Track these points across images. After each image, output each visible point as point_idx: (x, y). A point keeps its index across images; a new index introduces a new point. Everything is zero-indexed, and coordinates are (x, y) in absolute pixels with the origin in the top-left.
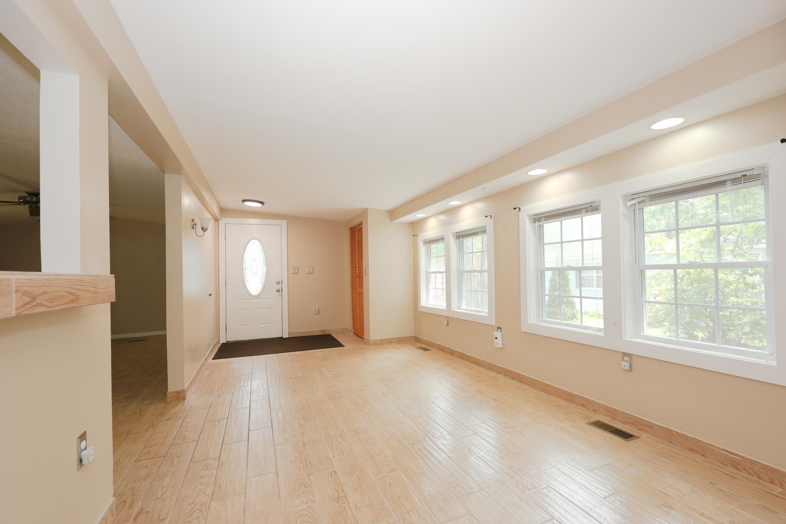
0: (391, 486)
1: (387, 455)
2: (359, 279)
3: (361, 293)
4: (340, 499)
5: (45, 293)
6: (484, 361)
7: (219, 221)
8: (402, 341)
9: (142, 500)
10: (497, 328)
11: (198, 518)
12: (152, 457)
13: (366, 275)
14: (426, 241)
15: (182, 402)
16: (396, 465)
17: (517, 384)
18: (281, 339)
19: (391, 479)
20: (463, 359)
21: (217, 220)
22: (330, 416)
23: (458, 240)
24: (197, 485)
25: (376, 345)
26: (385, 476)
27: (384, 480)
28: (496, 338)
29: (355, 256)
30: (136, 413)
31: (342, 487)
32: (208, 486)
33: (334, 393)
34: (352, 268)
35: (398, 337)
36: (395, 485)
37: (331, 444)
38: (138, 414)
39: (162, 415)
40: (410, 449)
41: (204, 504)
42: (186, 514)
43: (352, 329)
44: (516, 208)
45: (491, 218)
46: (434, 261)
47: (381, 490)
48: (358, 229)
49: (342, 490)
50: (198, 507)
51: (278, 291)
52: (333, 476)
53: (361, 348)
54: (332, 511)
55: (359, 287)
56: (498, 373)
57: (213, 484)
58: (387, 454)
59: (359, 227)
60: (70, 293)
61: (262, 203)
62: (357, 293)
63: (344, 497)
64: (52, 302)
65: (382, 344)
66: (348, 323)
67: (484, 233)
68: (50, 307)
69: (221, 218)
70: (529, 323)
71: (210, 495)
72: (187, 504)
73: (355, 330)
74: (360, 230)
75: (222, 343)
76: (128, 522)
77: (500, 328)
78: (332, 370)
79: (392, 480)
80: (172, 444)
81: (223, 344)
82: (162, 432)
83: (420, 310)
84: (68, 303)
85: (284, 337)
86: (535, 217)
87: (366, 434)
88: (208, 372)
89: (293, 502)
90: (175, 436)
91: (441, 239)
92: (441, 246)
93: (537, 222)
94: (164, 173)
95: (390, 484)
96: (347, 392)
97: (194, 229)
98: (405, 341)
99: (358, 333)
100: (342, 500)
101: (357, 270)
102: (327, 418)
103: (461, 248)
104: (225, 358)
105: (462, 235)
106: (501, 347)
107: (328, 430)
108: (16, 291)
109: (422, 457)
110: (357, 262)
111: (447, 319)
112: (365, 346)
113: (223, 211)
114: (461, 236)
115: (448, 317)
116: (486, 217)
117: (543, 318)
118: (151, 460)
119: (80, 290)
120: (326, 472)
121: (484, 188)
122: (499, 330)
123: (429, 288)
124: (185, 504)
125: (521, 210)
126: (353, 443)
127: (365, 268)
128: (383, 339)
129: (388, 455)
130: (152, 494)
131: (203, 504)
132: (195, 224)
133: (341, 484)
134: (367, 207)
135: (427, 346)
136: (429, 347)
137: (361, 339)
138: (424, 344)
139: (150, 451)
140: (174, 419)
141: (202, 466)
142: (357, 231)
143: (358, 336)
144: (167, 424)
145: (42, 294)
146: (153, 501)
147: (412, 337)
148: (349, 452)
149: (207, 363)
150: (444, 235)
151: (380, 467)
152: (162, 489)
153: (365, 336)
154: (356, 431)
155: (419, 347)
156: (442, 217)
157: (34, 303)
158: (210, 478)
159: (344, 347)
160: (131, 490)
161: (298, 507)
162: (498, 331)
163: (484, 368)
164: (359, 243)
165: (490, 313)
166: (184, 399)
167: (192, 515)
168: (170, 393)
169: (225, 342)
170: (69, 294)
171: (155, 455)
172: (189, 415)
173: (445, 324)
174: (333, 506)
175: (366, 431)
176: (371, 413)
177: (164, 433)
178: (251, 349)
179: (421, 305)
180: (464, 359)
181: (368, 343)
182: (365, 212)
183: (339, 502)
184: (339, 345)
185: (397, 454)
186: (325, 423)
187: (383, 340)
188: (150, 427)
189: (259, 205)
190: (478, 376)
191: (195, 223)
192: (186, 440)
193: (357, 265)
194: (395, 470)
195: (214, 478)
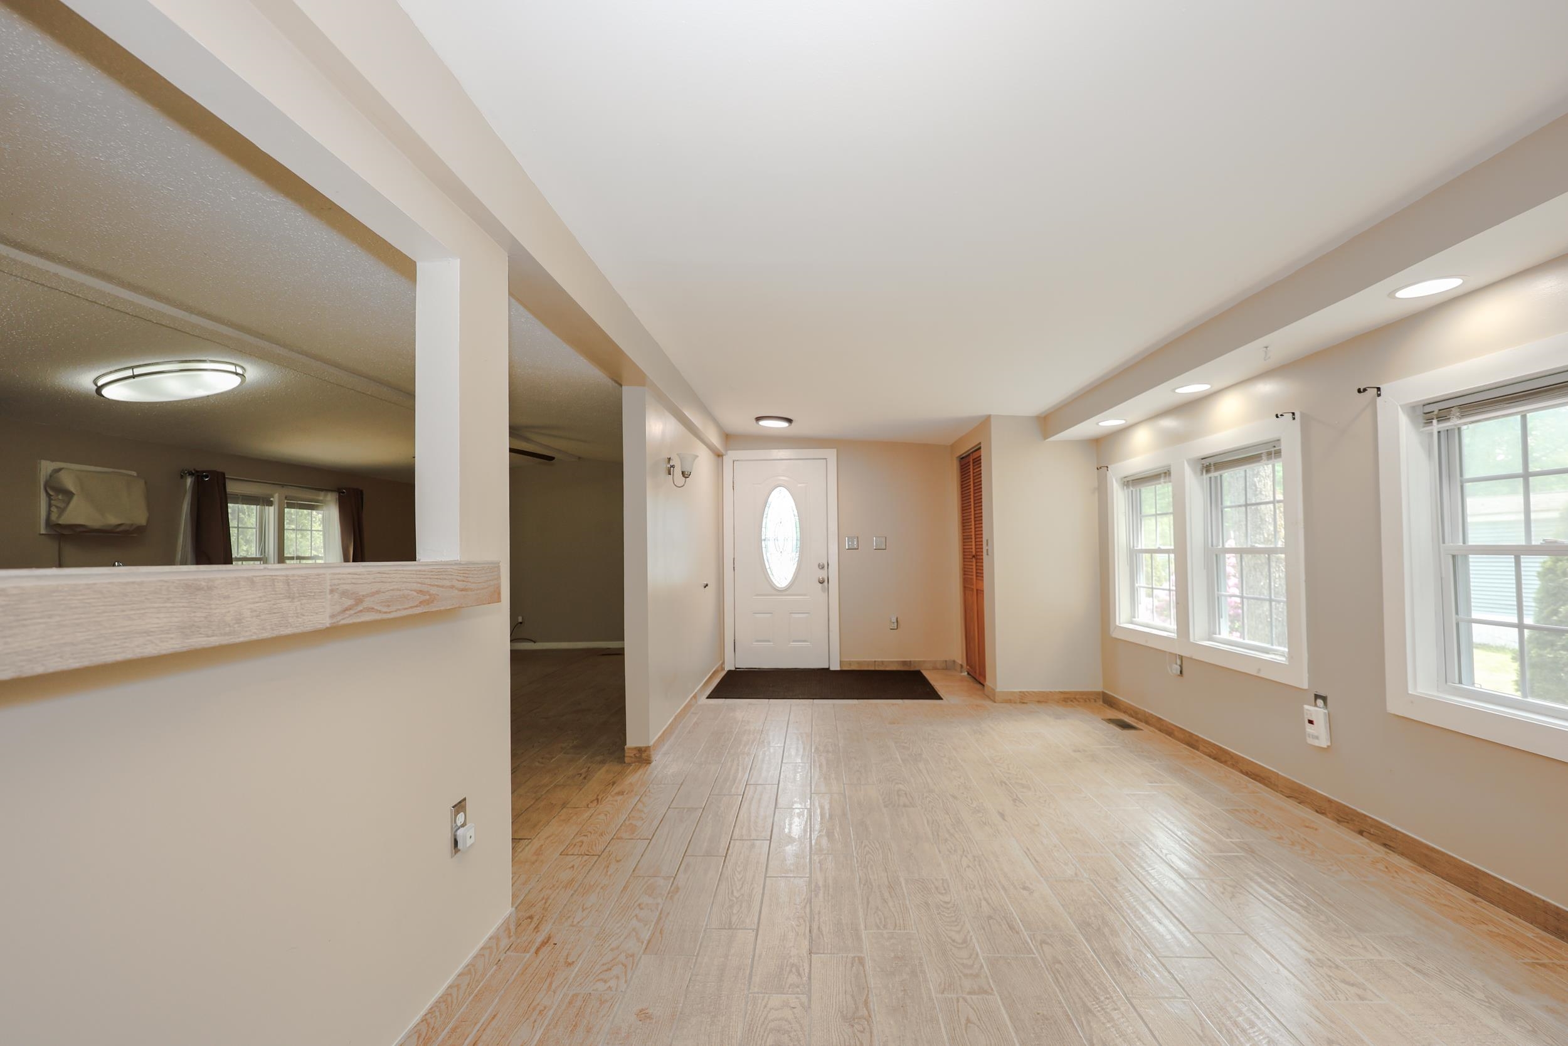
0: (969, 1025)
1: (977, 954)
2: (976, 562)
3: (981, 590)
4: (856, 1021)
5: (378, 592)
6: (1278, 774)
7: (724, 457)
8: (1072, 701)
9: (553, 921)
10: (1313, 698)
11: (618, 977)
12: (583, 853)
13: (988, 554)
14: (1128, 479)
15: (646, 766)
16: (991, 981)
17: (1376, 851)
18: (826, 670)
19: (973, 1009)
20: (1221, 762)
21: (719, 455)
22: (880, 841)
23: (1206, 477)
24: (631, 917)
25: (1011, 702)
26: (961, 1000)
27: (958, 1008)
28: (1311, 722)
29: (968, 514)
30: (581, 774)
31: (868, 995)
32: (645, 925)
33: (899, 795)
34: (964, 539)
35: (1061, 690)
36: (978, 1027)
37: (868, 899)
38: (583, 776)
39: (614, 783)
40: (1034, 954)
41: (633, 956)
42: (603, 965)
43: (965, 665)
44: (1365, 390)
45: (1294, 419)
46: (1148, 525)
47: (945, 1027)
48: (973, 460)
49: (866, 1003)
50: (622, 957)
51: (821, 582)
52: (854, 968)
53: (977, 706)
54: (836, 1039)
55: (976, 579)
56: (1317, 812)
57: (653, 923)
58: (979, 950)
59: (975, 455)
60: (421, 592)
61: (789, 421)
62: (972, 589)
63: (865, 1019)
64: (389, 606)
65: (1024, 703)
66: (956, 652)
67: (1275, 458)
68: (386, 613)
69: (727, 450)
70: (1410, 692)
71: (645, 942)
72: (610, 948)
73: (970, 667)
74: (978, 461)
75: (728, 669)
76: (528, 952)
77: (1324, 699)
78: (906, 745)
79: (975, 1011)
80: (615, 837)
81: (729, 672)
82: (606, 813)
83: (1115, 635)
84: (417, 606)
85: (831, 669)
86: (1428, 409)
87: (942, 894)
88: (694, 721)
89: (769, 999)
90: (622, 824)
91: (1163, 475)
92: (1164, 490)
93: (1435, 421)
94: (621, 386)
95: (968, 1020)
96: (925, 796)
97: (670, 474)
98: (1079, 701)
99: (975, 672)
100: (860, 1024)
101: (973, 543)
102: (872, 843)
103: (1215, 496)
104: (725, 698)
105: (1215, 464)
106: (1325, 747)
107: (869, 868)
108: (332, 591)
109: (1057, 979)
110: (973, 527)
111: (1179, 662)
112: (988, 703)
113: (729, 438)
114: (1211, 465)
115: (1181, 658)
116: (1277, 417)
117: (1460, 682)
118: (581, 856)
119: (438, 586)
120: (844, 955)
121: (1266, 347)
122: (1320, 702)
123: (1136, 585)
124: (606, 947)
125: (1382, 392)
126: (911, 908)
127: (987, 541)
128: (1027, 692)
129: (980, 953)
130: (569, 915)
131: (631, 956)
132: (673, 466)
133: (867, 989)
134: (988, 413)
135: (1133, 719)
136: (1136, 721)
137: (979, 686)
138: (1125, 712)
139: (583, 842)
140: (627, 794)
141: (645, 886)
142: (971, 463)
143: (975, 679)
144: (617, 801)
145: (373, 594)
146: (567, 928)
147: (1098, 693)
148: (898, 925)
149: (696, 702)
150: (1170, 466)
151: (956, 975)
152: (583, 910)
153: (988, 683)
154: (923, 882)
155: (1110, 719)
156: (1168, 423)
157: (360, 608)
158: (652, 911)
159: (941, 701)
160: (544, 901)
161: (776, 1010)
162: (1316, 705)
163: (1277, 792)
164: (976, 488)
165: (1291, 656)
166: (648, 762)
167: (610, 969)
168: (629, 749)
169: (733, 669)
170: (418, 593)
171: (588, 851)
172: (649, 791)
173: (1174, 672)
174: (839, 1030)
175: (945, 889)
176: (964, 851)
177: (608, 815)
178: (771, 685)
179: (1117, 623)
180: (1225, 762)
181: (991, 697)
182: (985, 422)
183: (853, 1026)
184: (931, 693)
185: (999, 955)
186: (867, 854)
187: (1027, 694)
188: (593, 801)
189: (785, 424)
190: (1256, 812)
191: (672, 464)
192: (635, 835)
193: (973, 533)
194: (986, 992)
195: (658, 914)
